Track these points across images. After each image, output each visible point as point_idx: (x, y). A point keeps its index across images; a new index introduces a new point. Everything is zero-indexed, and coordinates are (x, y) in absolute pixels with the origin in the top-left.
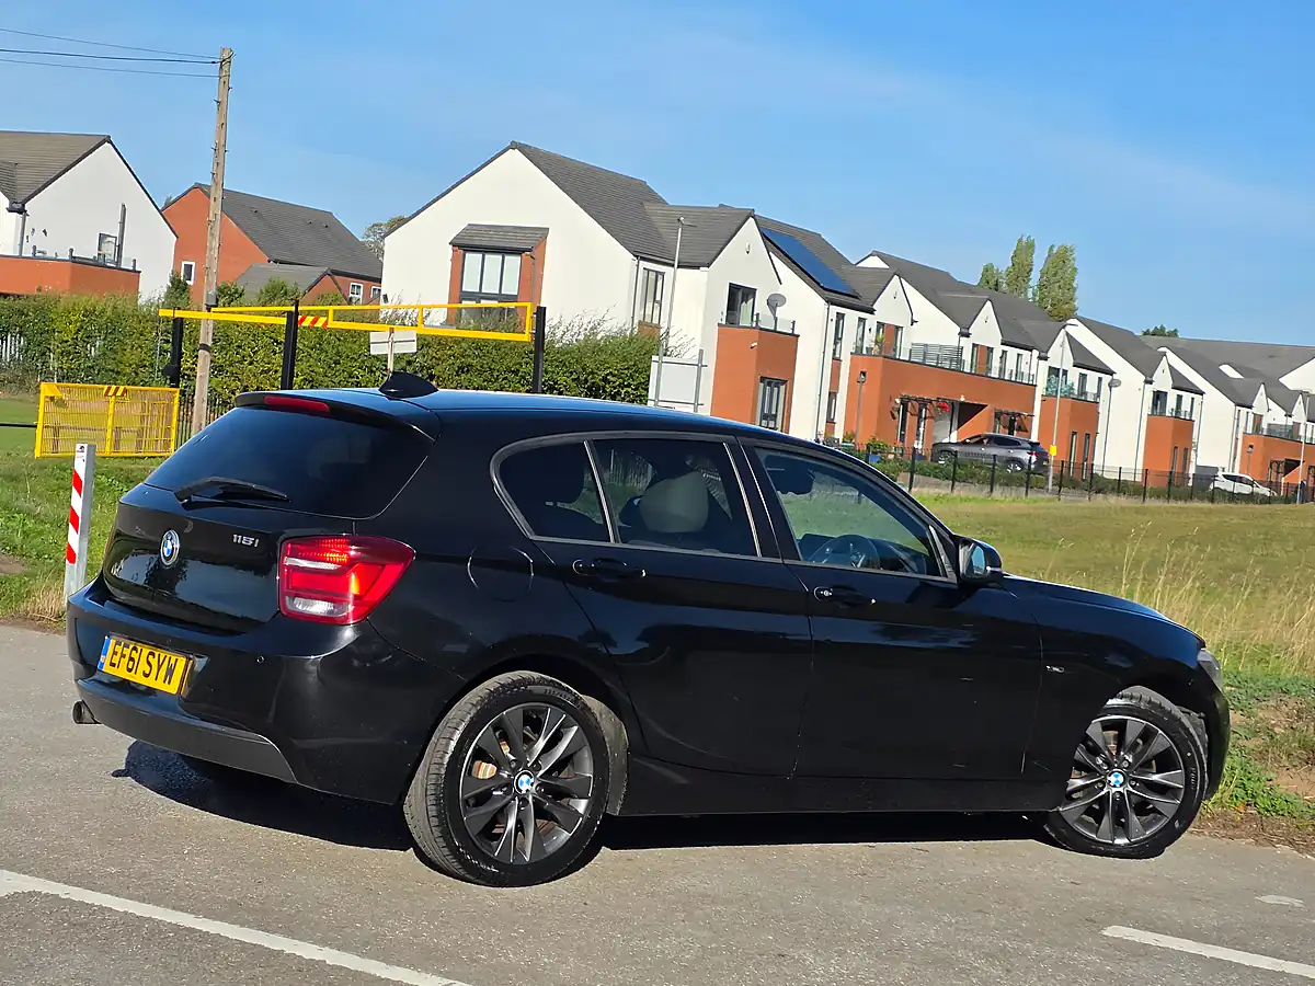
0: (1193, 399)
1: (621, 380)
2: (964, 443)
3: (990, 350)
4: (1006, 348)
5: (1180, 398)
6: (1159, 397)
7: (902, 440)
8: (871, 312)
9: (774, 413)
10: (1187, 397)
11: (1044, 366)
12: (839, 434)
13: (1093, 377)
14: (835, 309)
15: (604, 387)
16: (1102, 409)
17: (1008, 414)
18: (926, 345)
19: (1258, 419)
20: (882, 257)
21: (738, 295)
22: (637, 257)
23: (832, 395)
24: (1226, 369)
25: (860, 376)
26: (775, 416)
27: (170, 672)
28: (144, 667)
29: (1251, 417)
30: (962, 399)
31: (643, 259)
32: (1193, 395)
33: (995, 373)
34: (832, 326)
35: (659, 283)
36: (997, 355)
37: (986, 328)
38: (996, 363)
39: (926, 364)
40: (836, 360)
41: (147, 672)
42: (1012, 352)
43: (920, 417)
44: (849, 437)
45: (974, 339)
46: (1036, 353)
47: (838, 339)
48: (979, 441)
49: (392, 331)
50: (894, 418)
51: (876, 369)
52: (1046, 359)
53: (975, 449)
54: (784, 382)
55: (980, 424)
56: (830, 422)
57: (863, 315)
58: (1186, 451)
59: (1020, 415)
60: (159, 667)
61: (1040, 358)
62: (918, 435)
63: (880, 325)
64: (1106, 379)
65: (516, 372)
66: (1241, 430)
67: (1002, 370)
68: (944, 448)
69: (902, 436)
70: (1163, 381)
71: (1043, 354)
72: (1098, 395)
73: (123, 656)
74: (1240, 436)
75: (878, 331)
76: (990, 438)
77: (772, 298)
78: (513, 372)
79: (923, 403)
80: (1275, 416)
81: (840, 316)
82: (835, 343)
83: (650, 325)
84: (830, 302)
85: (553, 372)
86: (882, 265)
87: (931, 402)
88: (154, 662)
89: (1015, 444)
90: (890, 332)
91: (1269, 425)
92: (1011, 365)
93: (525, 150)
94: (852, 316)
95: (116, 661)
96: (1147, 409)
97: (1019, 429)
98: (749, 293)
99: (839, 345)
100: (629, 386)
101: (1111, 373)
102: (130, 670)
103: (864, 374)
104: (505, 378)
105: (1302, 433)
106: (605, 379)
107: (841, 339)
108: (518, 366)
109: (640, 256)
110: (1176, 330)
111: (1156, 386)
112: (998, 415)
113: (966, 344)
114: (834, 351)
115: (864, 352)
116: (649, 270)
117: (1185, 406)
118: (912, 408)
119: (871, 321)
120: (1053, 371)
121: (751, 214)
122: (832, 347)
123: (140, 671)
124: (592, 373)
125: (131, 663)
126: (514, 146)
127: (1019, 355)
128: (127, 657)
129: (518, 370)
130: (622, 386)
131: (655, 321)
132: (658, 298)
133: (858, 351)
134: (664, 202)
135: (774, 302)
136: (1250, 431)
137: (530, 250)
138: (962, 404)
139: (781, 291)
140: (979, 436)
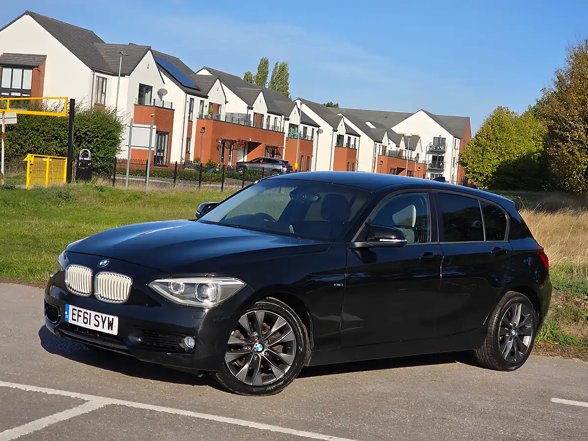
0: (355, 139)
1: (94, 134)
2: (251, 162)
3: (263, 115)
4: (269, 115)
5: (349, 138)
6: (340, 138)
7: (222, 161)
8: (207, 97)
9: (163, 149)
10: (353, 137)
11: (287, 123)
12: (192, 159)
13: (310, 128)
14: (189, 96)
15: (85, 137)
16: (315, 144)
17: (271, 147)
18: (232, 113)
19: (384, 148)
20: (209, 70)
21: (144, 89)
22: (93, 70)
23: (189, 139)
24: (368, 124)
25: (202, 130)
26: (164, 151)
29: (381, 147)
30: (250, 140)
31: (96, 71)
32: (355, 137)
33: (265, 127)
34: (188, 104)
35: (104, 83)
36: (265, 118)
37: (260, 106)
38: (265, 122)
39: (233, 123)
40: (190, 122)
42: (273, 116)
43: (231, 149)
44: (197, 160)
45: (254, 110)
46: (283, 117)
47: (191, 111)
48: (258, 161)
49: (4, 113)
50: (218, 150)
51: (210, 126)
52: (288, 120)
53: (257, 165)
54: (168, 133)
55: (258, 153)
56: (188, 152)
57: (203, 99)
58: (353, 164)
59: (277, 148)
61: (285, 119)
62: (230, 159)
63: (211, 104)
64: (316, 129)
65: (38, 130)
66: (377, 154)
67: (268, 125)
68: (241, 165)
69: (222, 159)
70: (342, 130)
71: (286, 117)
72: (312, 137)
74: (377, 157)
75: (210, 107)
76: (264, 159)
77: (160, 91)
78: (36, 130)
79: (232, 142)
80: (392, 147)
81: (192, 99)
82: (190, 113)
83: (101, 105)
84: (187, 93)
85: (58, 130)
86: (209, 74)
87: (236, 141)
89: (276, 162)
90: (215, 107)
91: (389, 151)
92: (272, 123)
93: (33, 15)
94: (197, 100)
96: (335, 144)
97: (277, 154)
98: (149, 88)
99: (191, 114)
100: (98, 137)
101: (318, 126)
103: (204, 128)
104: (32, 133)
105: (404, 155)
106: (85, 134)
107: (192, 111)
108: (39, 127)
109: (94, 70)
110: (337, 104)
111: (339, 133)
112: (267, 148)
113: (251, 112)
114: (189, 117)
115: (204, 117)
116: (99, 77)
117: (352, 142)
118: (227, 145)
119: (207, 102)
120: (292, 126)
121: (149, 49)
122: (188, 115)
124: (78, 130)
126: (27, 13)
127: (275, 118)
129: (39, 129)
130: (94, 137)
131: (103, 103)
132: (104, 91)
133: (200, 117)
134: (103, 42)
135: (161, 93)
136: (381, 154)
137: (37, 67)
138: (249, 143)
139: (165, 87)
140: (258, 159)
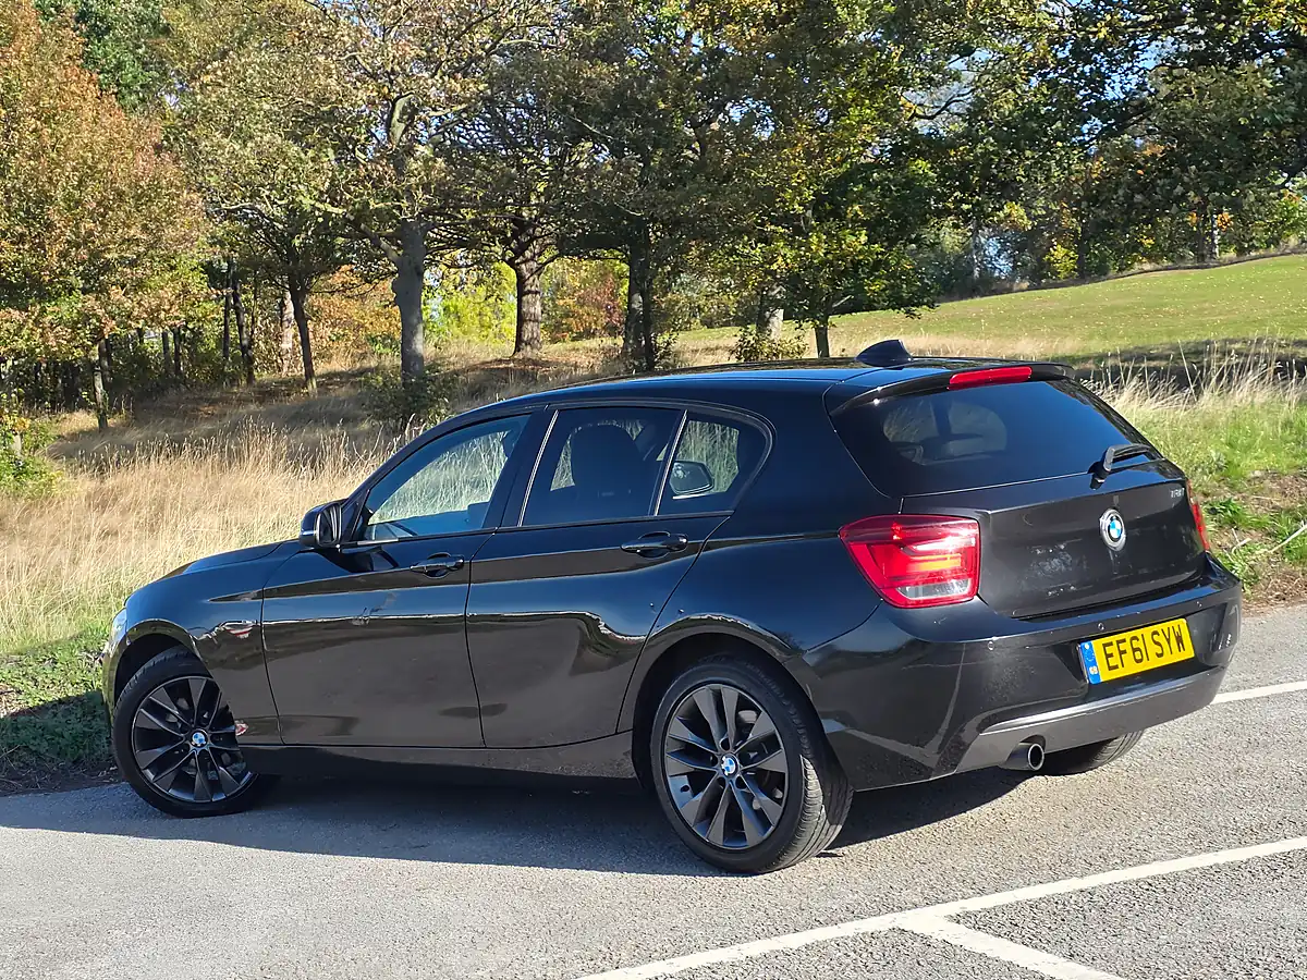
27: (1179, 640)
28: (1153, 649)
41: (1160, 652)
60: (1168, 640)
73: (1122, 653)
88: (1161, 639)
95: (1113, 662)
102: (1138, 661)
123: (1152, 655)
125: (1137, 653)
128: (1129, 651)
